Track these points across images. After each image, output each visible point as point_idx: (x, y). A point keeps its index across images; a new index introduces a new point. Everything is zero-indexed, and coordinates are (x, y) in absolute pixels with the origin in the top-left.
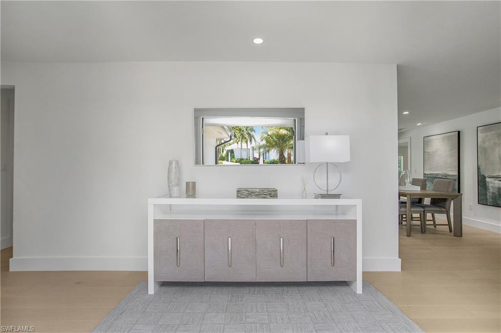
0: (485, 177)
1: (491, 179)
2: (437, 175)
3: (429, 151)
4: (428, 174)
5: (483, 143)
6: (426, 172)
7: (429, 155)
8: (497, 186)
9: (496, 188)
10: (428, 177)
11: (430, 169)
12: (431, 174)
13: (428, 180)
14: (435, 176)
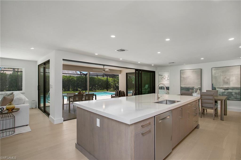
0: (216, 88)
1: (219, 89)
3: (184, 77)
4: (183, 87)
5: (215, 74)
8: (221, 91)
9: (221, 92)
10: (183, 88)
11: (184, 85)
12: (185, 87)
13: (183, 90)
14: (187, 88)
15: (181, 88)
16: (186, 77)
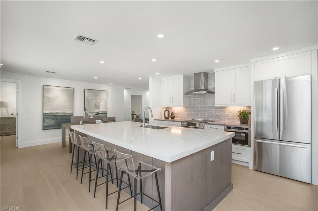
2: (57, 114)
3: (49, 96)
4: (47, 113)
6: (44, 112)
7: (49, 99)
11: (50, 110)
12: (50, 113)
13: (47, 118)
14: (54, 114)
15: (43, 115)
16: (53, 98)
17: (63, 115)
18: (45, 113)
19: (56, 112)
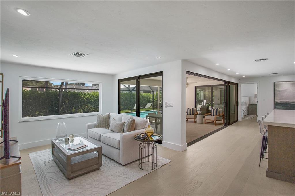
3: (279, 90)
6: (275, 101)
7: (279, 92)
11: (280, 99)
12: (280, 102)
13: (278, 105)
14: (285, 103)
16: (283, 90)
17: (293, 103)
18: (277, 102)
19: (286, 101)
